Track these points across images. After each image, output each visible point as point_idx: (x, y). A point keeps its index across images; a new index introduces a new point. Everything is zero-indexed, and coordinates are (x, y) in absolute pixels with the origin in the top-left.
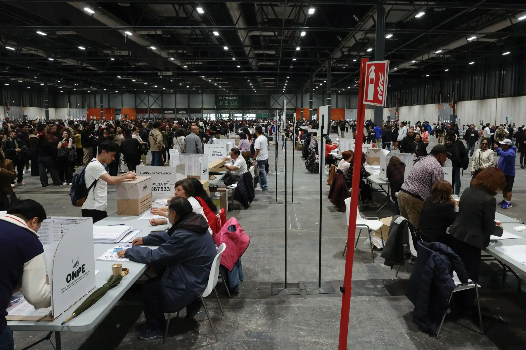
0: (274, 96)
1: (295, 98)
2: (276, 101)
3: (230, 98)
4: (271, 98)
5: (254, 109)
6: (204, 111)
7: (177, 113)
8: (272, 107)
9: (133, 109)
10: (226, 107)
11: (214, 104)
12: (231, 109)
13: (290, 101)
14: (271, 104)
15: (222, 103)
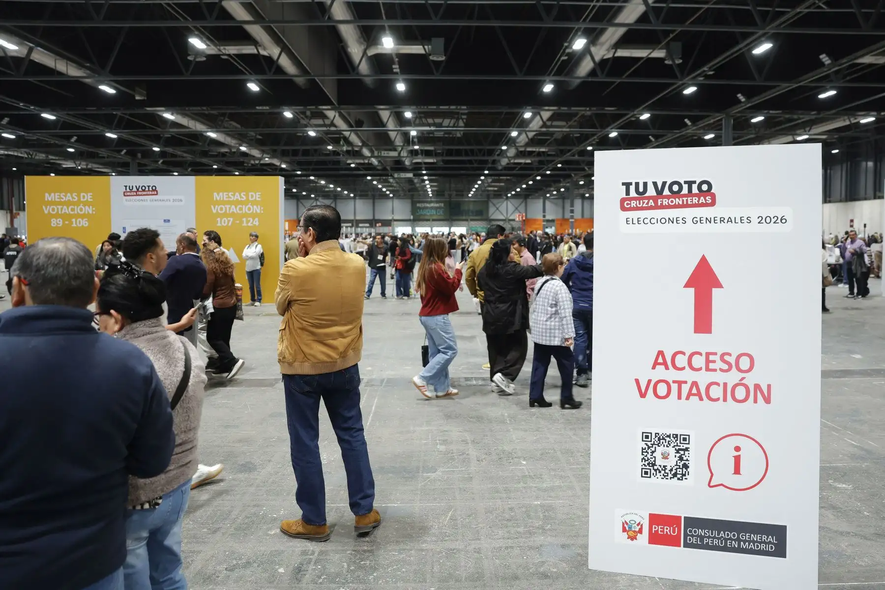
0: (495, 201)
1: (523, 204)
2: (497, 209)
3: (432, 205)
4: (491, 204)
5: (467, 220)
6: (395, 223)
7: (357, 226)
8: (492, 217)
9: (294, 221)
10: (427, 218)
11: (410, 213)
12: (434, 220)
13: (517, 208)
14: (490, 214)
15: (421, 212)
